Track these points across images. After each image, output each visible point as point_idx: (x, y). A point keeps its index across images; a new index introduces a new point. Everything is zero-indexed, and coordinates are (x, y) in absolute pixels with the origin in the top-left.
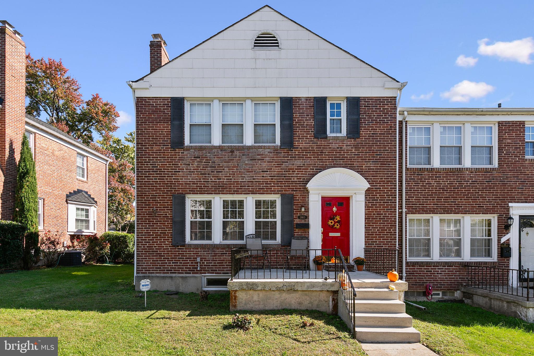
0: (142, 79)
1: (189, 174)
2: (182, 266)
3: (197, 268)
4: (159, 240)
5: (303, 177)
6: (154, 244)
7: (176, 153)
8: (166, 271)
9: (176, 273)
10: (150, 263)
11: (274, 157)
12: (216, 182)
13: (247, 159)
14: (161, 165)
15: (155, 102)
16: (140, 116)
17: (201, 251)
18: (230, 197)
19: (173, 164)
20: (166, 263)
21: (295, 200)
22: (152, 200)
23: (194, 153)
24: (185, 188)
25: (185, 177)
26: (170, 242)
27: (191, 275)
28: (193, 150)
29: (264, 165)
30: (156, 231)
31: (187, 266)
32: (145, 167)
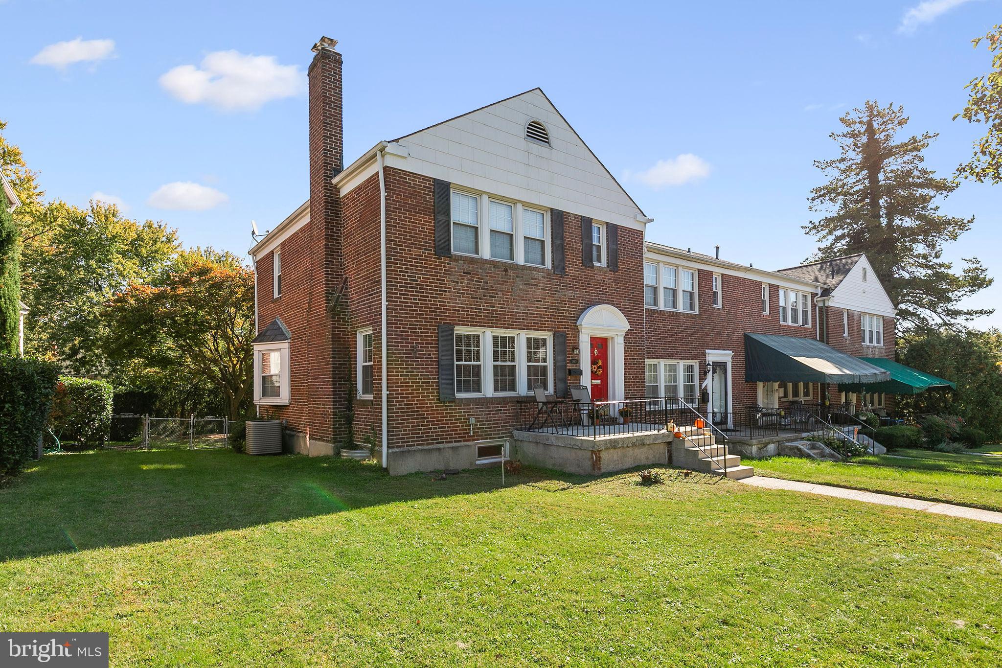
0: (397, 141)
1: (457, 296)
2: (451, 431)
3: (469, 433)
4: (421, 393)
5: (574, 311)
6: (414, 401)
7: (442, 263)
8: (430, 441)
9: (443, 443)
10: (409, 430)
11: (547, 284)
12: (489, 310)
13: (521, 283)
14: (423, 278)
15: (413, 180)
16: (393, 197)
17: (473, 408)
18: (501, 332)
19: (438, 280)
20: (431, 429)
21: (568, 340)
22: (411, 332)
23: (463, 266)
24: (453, 317)
25: (453, 299)
26: (435, 396)
27: (462, 444)
28: (462, 262)
29: (539, 292)
30: (416, 379)
31: (457, 430)
32: (400, 279)
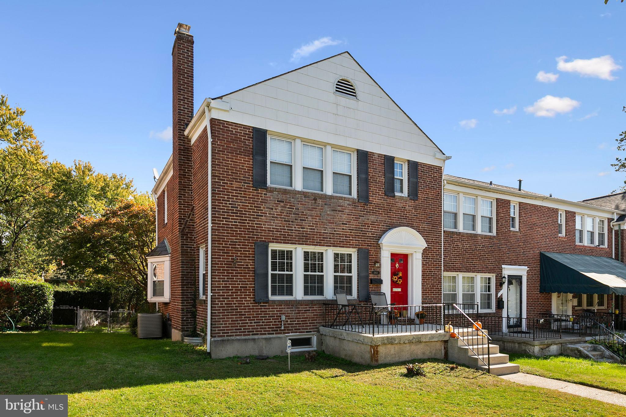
0: (221, 98)
1: (272, 220)
2: (265, 325)
3: (281, 327)
4: (239, 295)
5: (376, 232)
6: (233, 301)
7: (259, 193)
8: (247, 333)
9: (258, 334)
10: (229, 324)
11: (352, 210)
12: (300, 231)
13: (329, 209)
14: (242, 205)
15: (234, 129)
16: (217, 142)
17: (285, 308)
18: (311, 249)
19: (255, 207)
20: (248, 323)
21: (370, 255)
22: (231, 248)
23: (278, 196)
24: (268, 236)
25: (268, 222)
26: (252, 298)
27: (274, 336)
28: (277, 193)
29: (344, 217)
30: (235, 284)
31: (270, 325)
32: (223, 206)
